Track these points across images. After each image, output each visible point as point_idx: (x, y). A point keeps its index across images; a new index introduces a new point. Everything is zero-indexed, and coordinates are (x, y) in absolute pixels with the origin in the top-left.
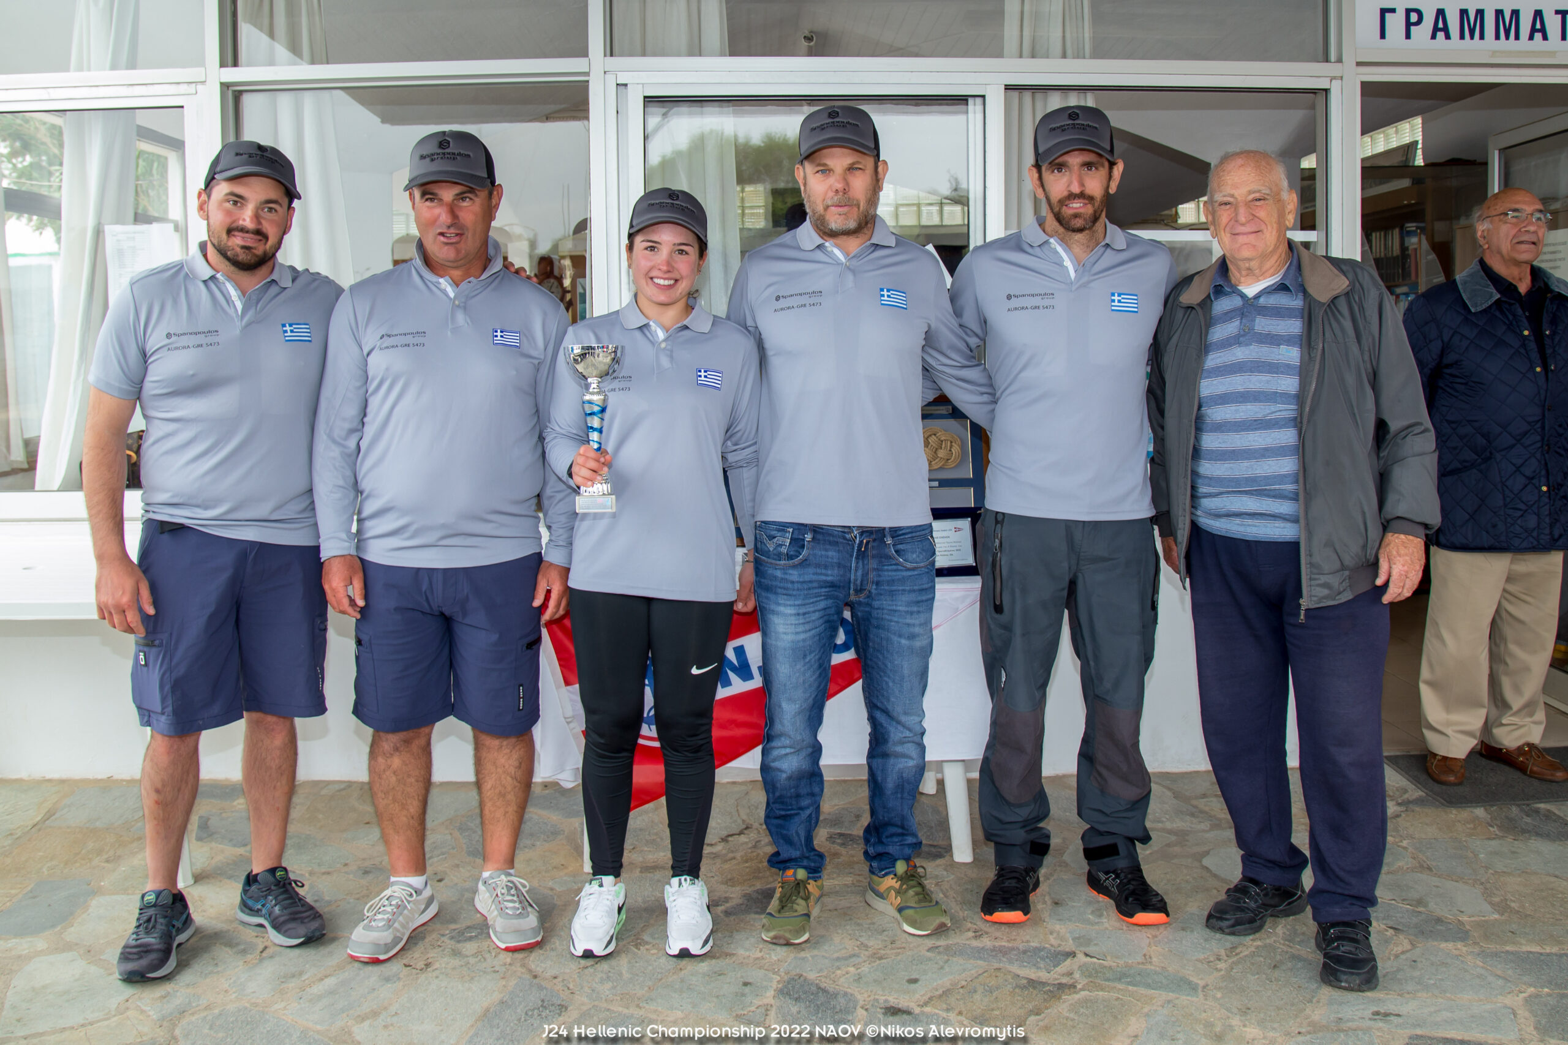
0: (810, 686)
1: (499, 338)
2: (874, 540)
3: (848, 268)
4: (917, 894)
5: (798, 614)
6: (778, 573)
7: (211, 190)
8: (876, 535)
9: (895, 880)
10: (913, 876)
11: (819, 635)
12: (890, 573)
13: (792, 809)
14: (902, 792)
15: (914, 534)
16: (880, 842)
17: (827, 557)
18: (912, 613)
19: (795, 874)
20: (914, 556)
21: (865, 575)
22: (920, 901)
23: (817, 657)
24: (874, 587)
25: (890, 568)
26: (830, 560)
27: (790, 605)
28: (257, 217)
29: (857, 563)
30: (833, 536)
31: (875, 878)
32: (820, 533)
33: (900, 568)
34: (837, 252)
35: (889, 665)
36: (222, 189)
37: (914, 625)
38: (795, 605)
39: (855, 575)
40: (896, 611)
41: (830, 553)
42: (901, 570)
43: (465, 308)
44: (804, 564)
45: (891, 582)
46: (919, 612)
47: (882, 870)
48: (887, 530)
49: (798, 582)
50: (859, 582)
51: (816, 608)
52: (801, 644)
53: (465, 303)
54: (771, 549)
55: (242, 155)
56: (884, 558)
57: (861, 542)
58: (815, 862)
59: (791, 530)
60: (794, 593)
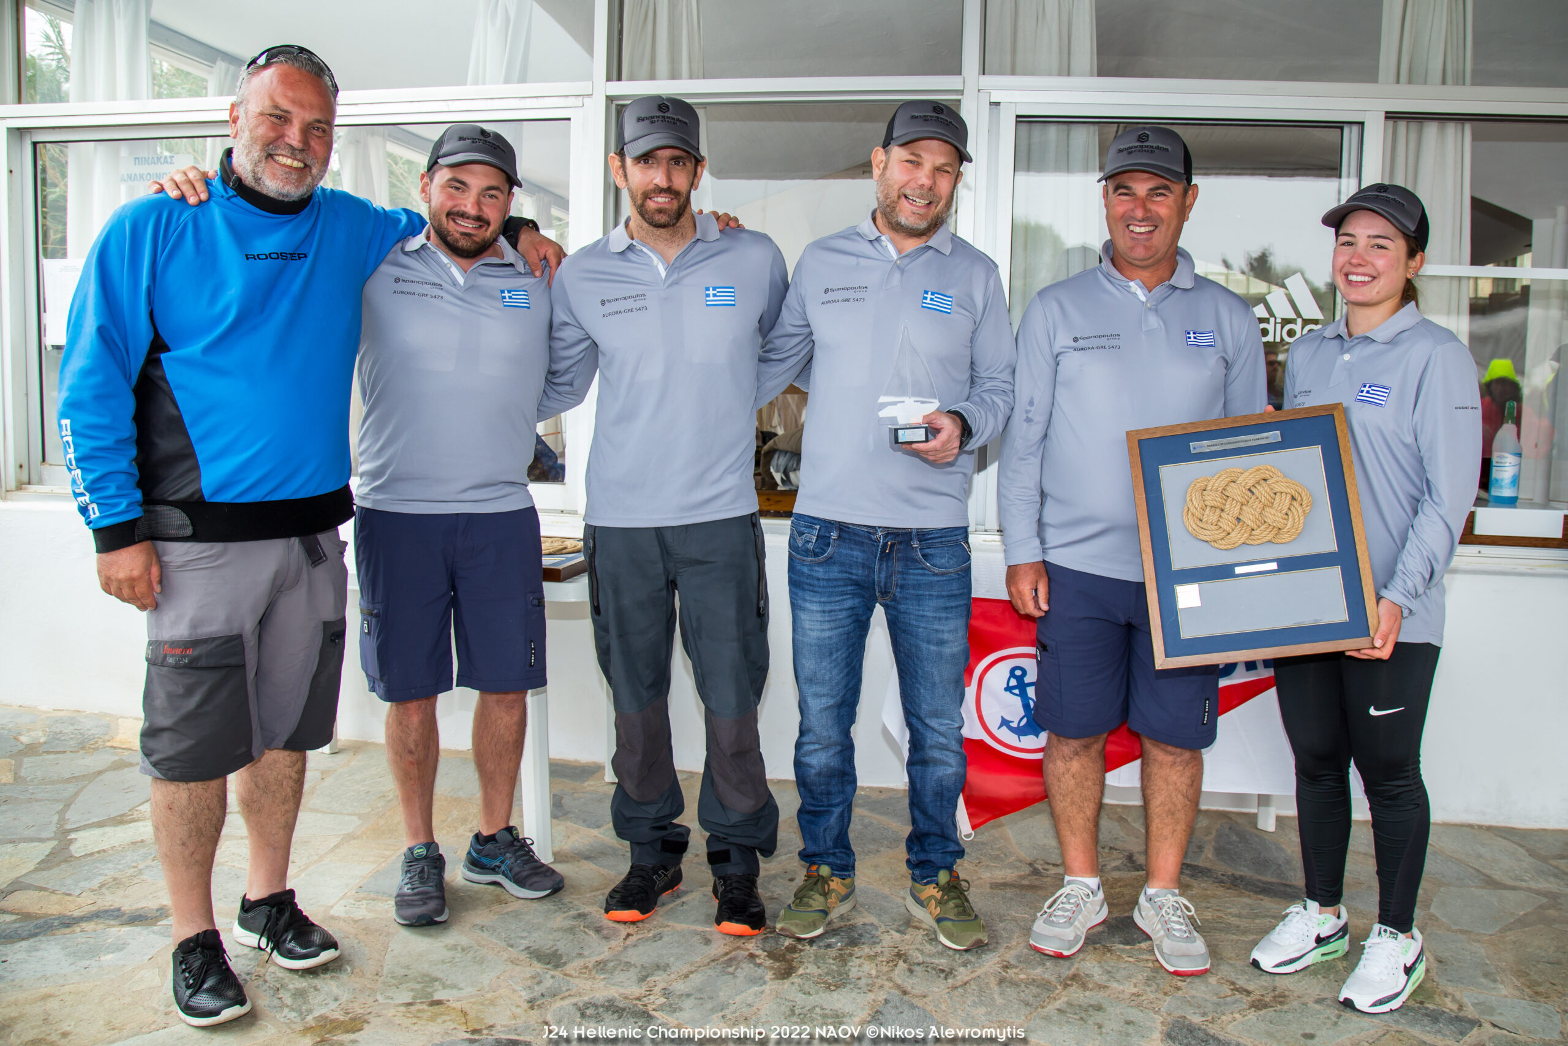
0: (837, 684)
1: (1192, 339)
2: (900, 543)
4: (957, 906)
5: (824, 612)
6: (805, 570)
8: (901, 538)
9: (936, 890)
10: (955, 887)
11: (848, 634)
12: (916, 577)
13: (823, 806)
14: (942, 800)
15: (943, 539)
16: (924, 850)
17: (852, 556)
18: (940, 619)
19: (818, 870)
20: (943, 561)
21: (889, 576)
22: (959, 914)
23: (844, 655)
24: (898, 590)
25: (915, 571)
26: (855, 560)
27: (816, 602)
29: (881, 565)
30: (859, 536)
31: (917, 885)
32: (845, 531)
33: (927, 572)
35: (920, 672)
37: (943, 631)
38: (820, 602)
39: (879, 577)
40: (923, 616)
41: (855, 553)
42: (928, 575)
44: (829, 561)
45: (917, 586)
46: (947, 618)
47: (924, 878)
48: (914, 533)
49: (823, 579)
50: (882, 584)
51: (843, 607)
52: (827, 641)
54: (800, 545)
56: (909, 561)
57: (885, 544)
58: (841, 859)
59: (818, 527)
60: (820, 590)
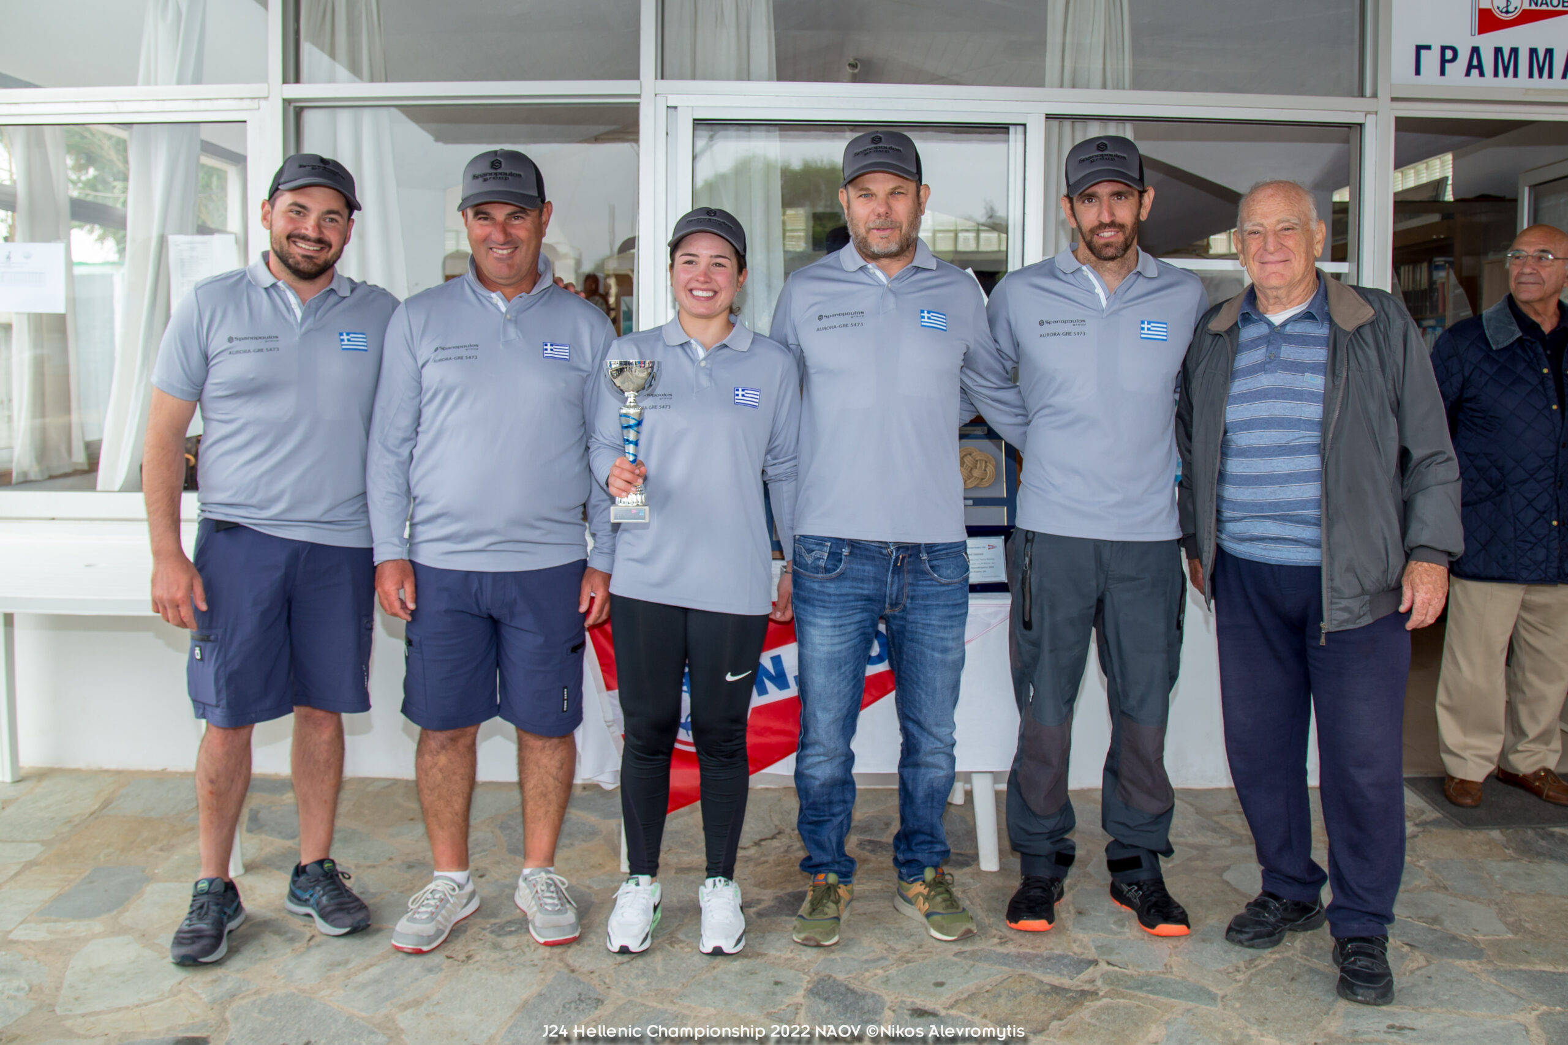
0: (845, 696)
1: (549, 351)
2: (910, 556)
3: (890, 290)
4: (945, 900)
5: (835, 626)
6: (816, 586)
7: (275, 200)
8: (911, 551)
9: (923, 887)
10: (941, 883)
11: (855, 646)
12: (925, 588)
13: (824, 816)
14: (932, 801)
15: (949, 551)
16: (910, 849)
17: (864, 571)
18: (945, 627)
19: (826, 878)
20: (949, 572)
21: (901, 589)
22: (947, 907)
23: (852, 668)
24: (909, 601)
25: (924, 583)
26: (866, 574)
27: (827, 618)
28: (319, 227)
29: (893, 577)
30: (870, 551)
31: (904, 884)
32: (857, 548)
33: (934, 583)
34: (879, 274)
35: (922, 677)
36: (285, 200)
37: (947, 639)
38: (830, 617)
39: (891, 590)
40: (929, 625)
41: (867, 568)
42: (935, 585)
43: (515, 322)
44: (842, 577)
45: (926, 597)
46: (952, 627)
47: (911, 876)
48: (923, 546)
49: (835, 595)
50: (894, 596)
51: (852, 621)
52: (837, 655)
53: (516, 317)
54: (809, 562)
55: (305, 166)
56: (919, 573)
57: (897, 558)
58: (845, 866)
59: (829, 544)
60: (831, 605)
